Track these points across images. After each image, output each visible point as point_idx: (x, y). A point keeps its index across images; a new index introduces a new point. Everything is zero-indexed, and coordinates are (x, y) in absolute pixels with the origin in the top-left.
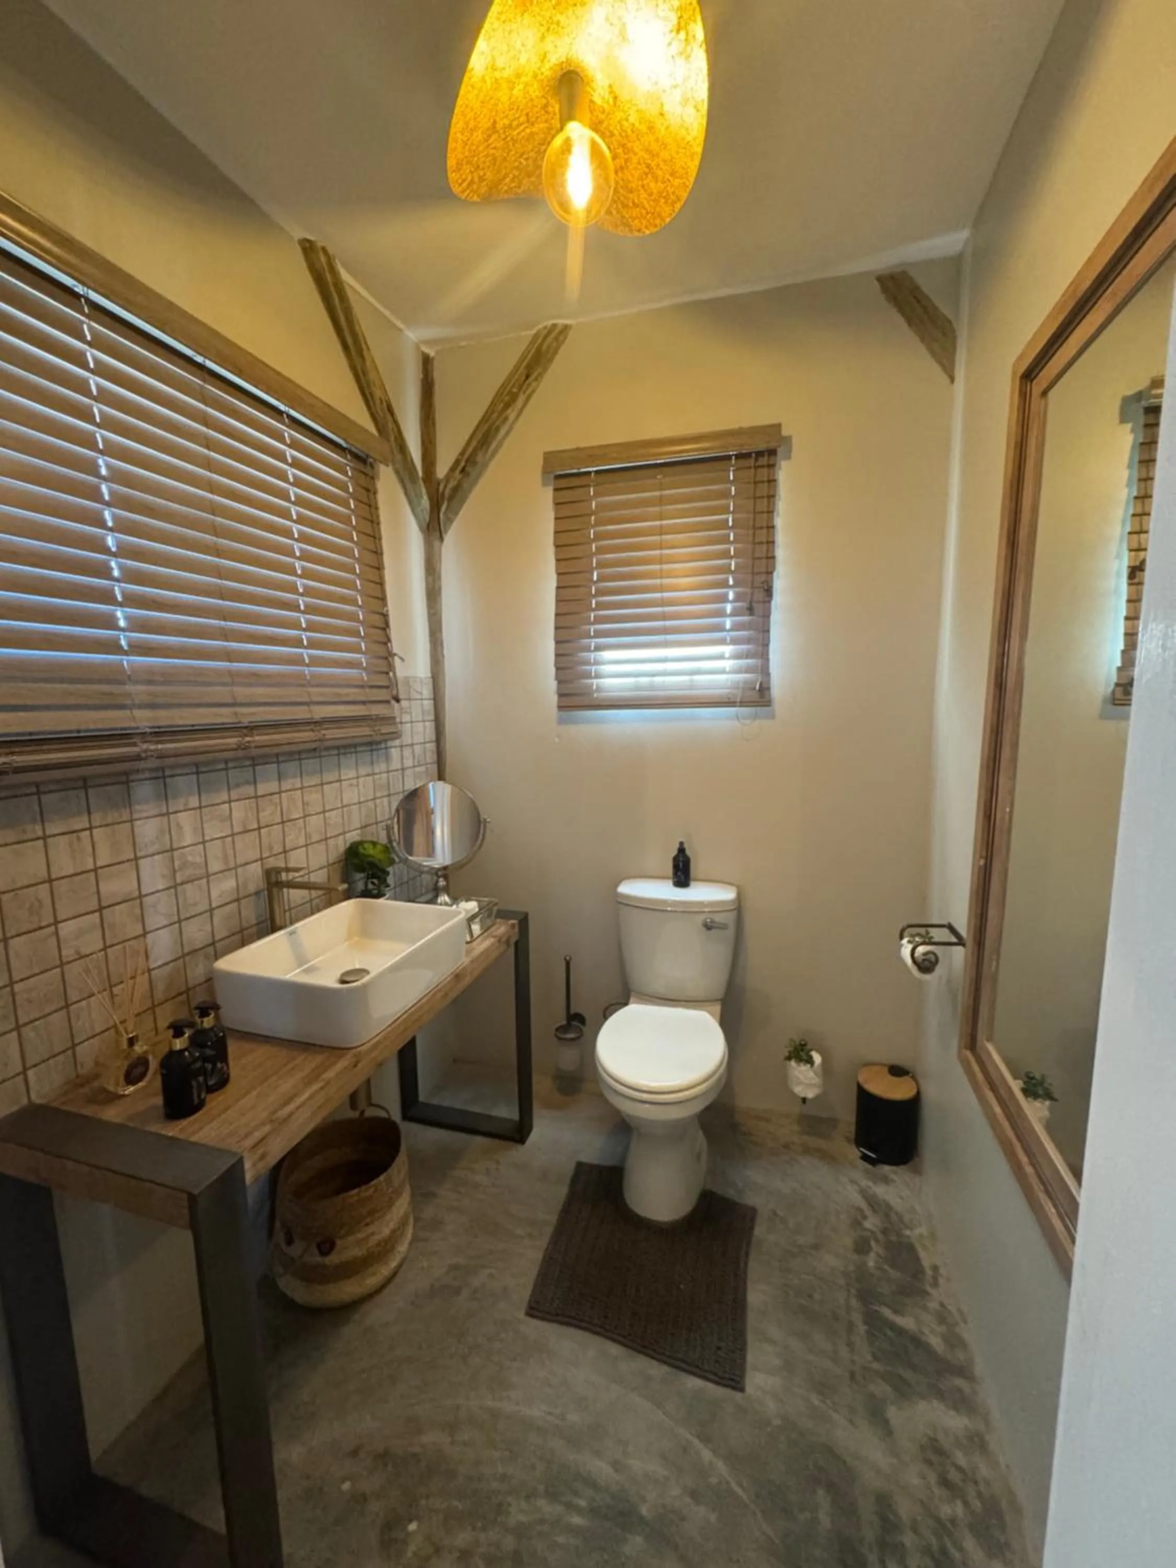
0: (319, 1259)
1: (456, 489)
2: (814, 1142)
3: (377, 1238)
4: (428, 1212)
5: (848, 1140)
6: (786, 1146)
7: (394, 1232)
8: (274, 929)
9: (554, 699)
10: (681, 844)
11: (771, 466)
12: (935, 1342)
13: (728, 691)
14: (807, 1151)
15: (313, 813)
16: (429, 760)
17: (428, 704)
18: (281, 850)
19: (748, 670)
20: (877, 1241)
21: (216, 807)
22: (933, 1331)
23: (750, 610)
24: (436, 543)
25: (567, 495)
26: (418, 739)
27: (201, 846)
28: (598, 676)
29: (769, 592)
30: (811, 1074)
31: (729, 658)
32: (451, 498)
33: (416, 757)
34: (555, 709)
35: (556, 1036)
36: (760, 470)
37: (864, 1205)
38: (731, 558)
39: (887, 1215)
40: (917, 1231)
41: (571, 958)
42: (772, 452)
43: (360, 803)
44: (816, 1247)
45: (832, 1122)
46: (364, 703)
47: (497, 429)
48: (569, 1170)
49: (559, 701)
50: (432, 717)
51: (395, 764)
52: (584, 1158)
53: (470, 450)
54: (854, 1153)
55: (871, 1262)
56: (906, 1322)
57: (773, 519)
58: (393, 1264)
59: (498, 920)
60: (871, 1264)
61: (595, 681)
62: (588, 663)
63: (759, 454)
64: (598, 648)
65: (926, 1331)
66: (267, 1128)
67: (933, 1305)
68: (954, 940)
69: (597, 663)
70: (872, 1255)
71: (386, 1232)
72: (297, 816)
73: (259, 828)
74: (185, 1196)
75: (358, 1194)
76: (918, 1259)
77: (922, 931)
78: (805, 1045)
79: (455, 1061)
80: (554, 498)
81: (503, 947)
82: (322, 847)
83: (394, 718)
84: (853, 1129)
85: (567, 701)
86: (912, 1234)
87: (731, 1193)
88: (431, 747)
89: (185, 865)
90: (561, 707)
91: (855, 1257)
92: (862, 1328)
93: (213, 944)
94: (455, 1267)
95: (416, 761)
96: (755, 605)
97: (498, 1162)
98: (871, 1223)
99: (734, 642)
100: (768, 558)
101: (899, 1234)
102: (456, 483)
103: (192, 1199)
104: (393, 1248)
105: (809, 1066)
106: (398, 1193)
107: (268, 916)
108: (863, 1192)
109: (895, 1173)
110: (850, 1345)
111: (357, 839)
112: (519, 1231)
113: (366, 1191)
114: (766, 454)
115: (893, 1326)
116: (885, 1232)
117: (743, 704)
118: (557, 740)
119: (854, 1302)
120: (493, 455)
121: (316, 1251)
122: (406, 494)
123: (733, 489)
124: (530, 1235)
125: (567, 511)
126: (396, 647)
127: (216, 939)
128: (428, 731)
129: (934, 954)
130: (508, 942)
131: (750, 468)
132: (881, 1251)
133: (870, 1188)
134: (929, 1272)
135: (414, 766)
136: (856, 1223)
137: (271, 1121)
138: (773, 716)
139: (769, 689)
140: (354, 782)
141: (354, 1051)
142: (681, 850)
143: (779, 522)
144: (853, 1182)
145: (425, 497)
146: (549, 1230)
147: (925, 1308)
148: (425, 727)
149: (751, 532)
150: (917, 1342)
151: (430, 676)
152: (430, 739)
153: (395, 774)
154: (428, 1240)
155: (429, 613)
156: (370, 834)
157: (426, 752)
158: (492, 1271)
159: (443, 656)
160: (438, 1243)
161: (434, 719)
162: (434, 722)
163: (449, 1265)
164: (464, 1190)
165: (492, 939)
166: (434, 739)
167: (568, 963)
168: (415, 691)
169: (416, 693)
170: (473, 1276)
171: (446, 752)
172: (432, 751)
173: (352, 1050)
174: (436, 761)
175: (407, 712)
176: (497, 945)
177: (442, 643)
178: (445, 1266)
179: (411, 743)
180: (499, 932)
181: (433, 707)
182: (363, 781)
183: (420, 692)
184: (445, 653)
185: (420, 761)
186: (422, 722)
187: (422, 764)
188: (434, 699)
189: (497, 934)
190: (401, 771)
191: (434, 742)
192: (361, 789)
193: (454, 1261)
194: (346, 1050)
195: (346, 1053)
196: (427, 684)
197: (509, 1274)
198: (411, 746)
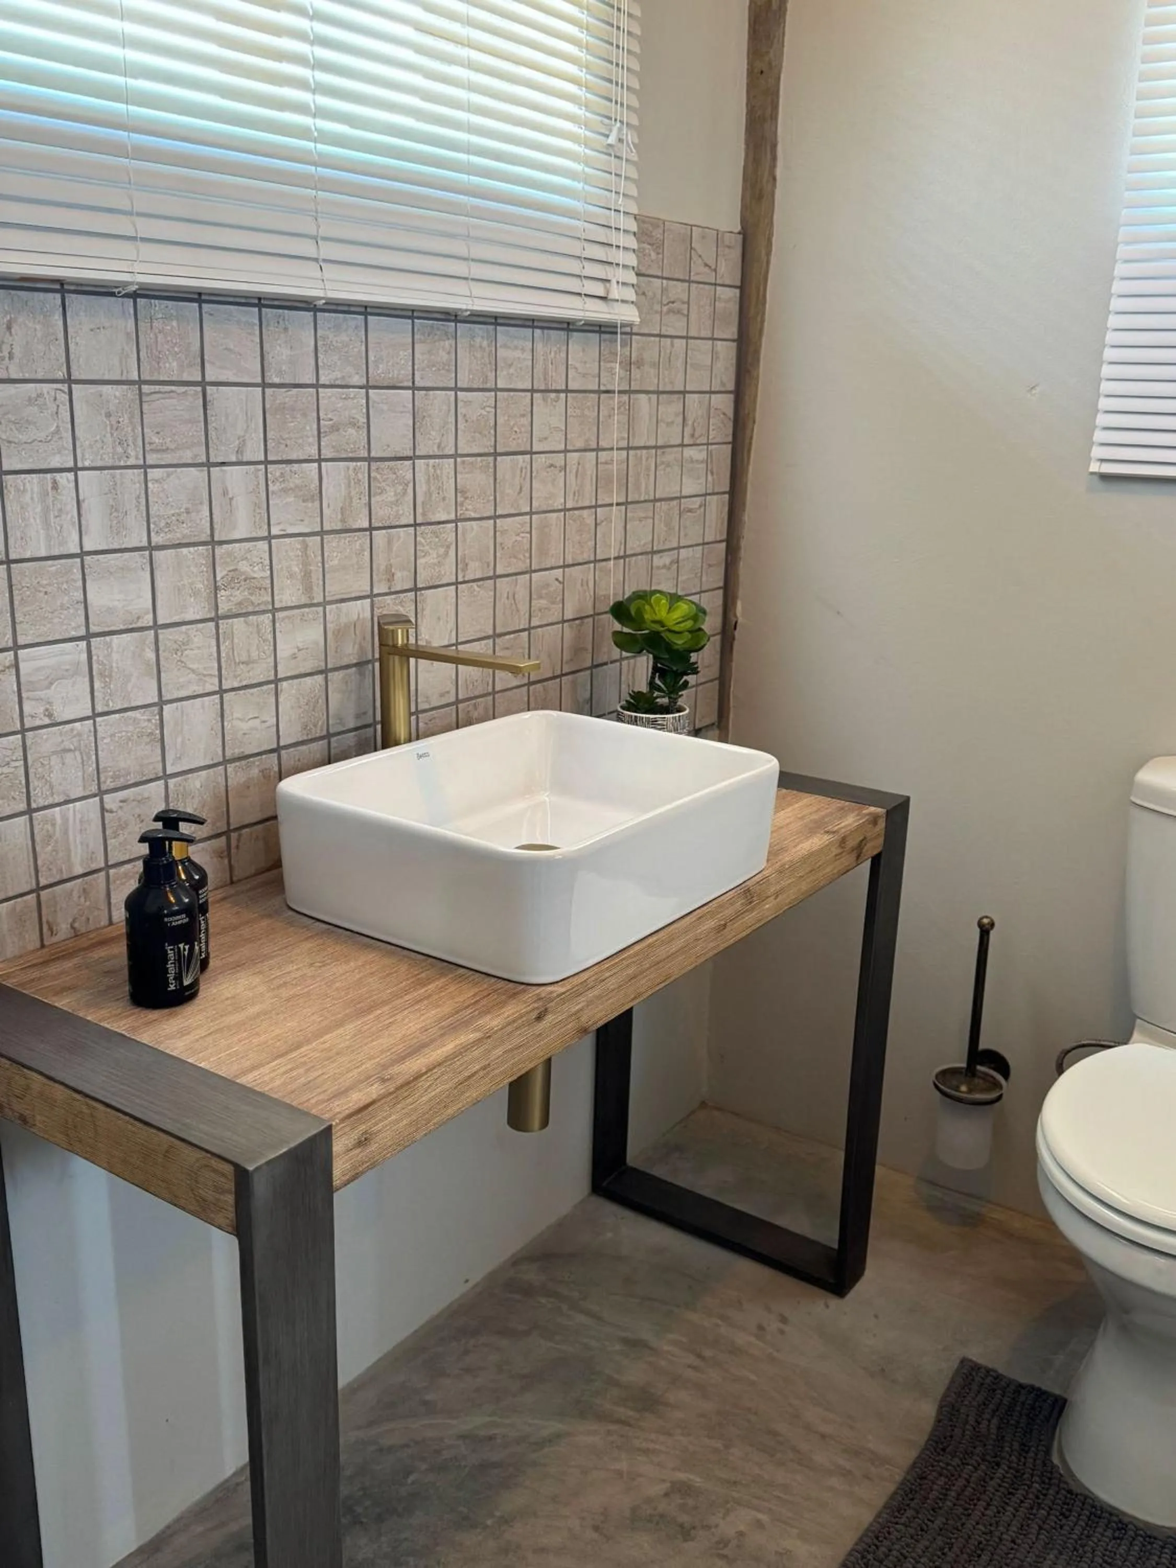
8: (388, 741)
15: (474, 515)
16: (714, 436)
17: (728, 298)
18: (409, 585)
21: (296, 466)
26: (697, 380)
27: (264, 545)
33: (689, 421)
35: (940, 1087)
41: (992, 925)
43: (565, 510)
50: (732, 331)
51: (646, 434)
59: (841, 804)
66: (375, 1091)
72: (444, 517)
73: (371, 528)
74: (228, 1169)
79: (704, 1103)
81: (847, 860)
82: (483, 593)
88: (724, 403)
89: (235, 578)
93: (277, 750)
94: (681, 1489)
95: (688, 430)
97: (783, 1319)
103: (242, 1177)
107: (378, 718)
112: (821, 1459)
124: (846, 1474)
127: (282, 744)
128: (720, 365)
130: (858, 851)
135: (682, 445)
137: (384, 1081)
140: (559, 459)
148: (714, 354)
151: (739, 228)
152: (723, 384)
153: (641, 456)
154: (630, 1425)
155: (750, 72)
156: (585, 584)
157: (712, 415)
158: (760, 1516)
159: (774, 179)
160: (653, 1436)
161: (736, 337)
162: (735, 344)
163: (673, 1483)
164: (708, 1353)
165: (826, 837)
166: (731, 386)
167: (985, 931)
168: (706, 265)
169: (706, 270)
170: (721, 1515)
171: (754, 422)
172: (724, 414)
173: (534, 988)
174: (730, 439)
175: (686, 312)
176: (835, 851)
177: (774, 146)
178: (664, 1481)
179: (682, 389)
180: (843, 825)
181: (737, 307)
182: (575, 462)
183: (713, 267)
184: (779, 172)
185: (697, 435)
186: (710, 342)
187: (698, 442)
188: (742, 288)
189: (836, 828)
190: (654, 451)
191: (730, 392)
192: (571, 478)
193: (682, 1476)
194: (523, 986)
195: (524, 991)
196: (729, 247)
197: (795, 1531)
198: (682, 396)
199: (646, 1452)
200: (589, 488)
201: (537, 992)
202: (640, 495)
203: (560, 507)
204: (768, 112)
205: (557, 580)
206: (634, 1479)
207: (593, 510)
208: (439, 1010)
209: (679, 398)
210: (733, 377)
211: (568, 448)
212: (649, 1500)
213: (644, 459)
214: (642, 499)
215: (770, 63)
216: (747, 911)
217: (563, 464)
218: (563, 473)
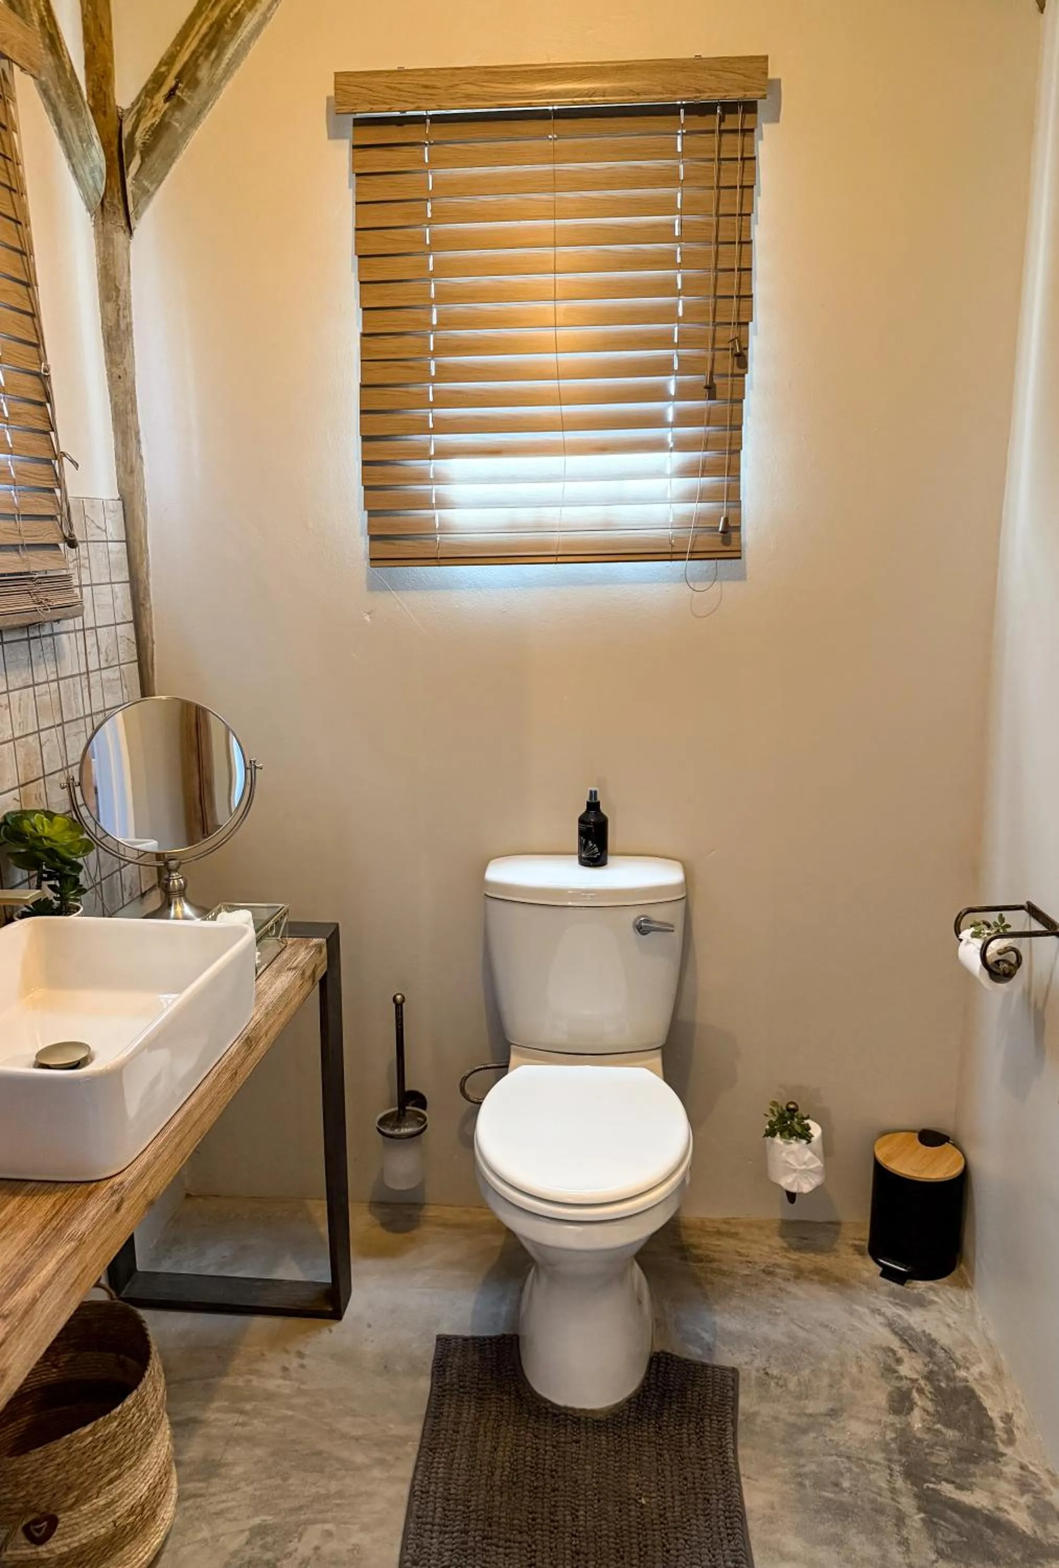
0: (27, 1551)
1: (158, 131)
2: (808, 1260)
3: (128, 1502)
4: (195, 1451)
5: (858, 1250)
6: (768, 1272)
7: (153, 1489)
9: (362, 544)
10: (593, 794)
11: (748, 132)
12: (1021, 1520)
13: (670, 532)
14: (799, 1274)
17: (118, 550)
19: (703, 496)
20: (921, 1391)
22: (1015, 1506)
23: (711, 391)
24: (120, 237)
25: (378, 160)
26: (104, 617)
28: (442, 504)
29: (741, 359)
30: (809, 1154)
31: (672, 476)
32: (147, 150)
33: (103, 650)
34: (366, 563)
36: (727, 138)
37: (895, 1343)
38: (678, 294)
39: (931, 1354)
40: (975, 1370)
41: (403, 1000)
42: (750, 107)
43: (14, 739)
44: (833, 1413)
45: (833, 1227)
46: (15, 548)
47: (239, 19)
48: (426, 1351)
49: (371, 550)
50: (125, 576)
51: (70, 665)
52: (447, 1329)
53: (184, 57)
54: (870, 1268)
55: (917, 1421)
56: (977, 1499)
57: (749, 229)
58: (156, 1542)
59: (290, 941)
60: (917, 1425)
61: (437, 513)
62: (422, 478)
63: (729, 107)
64: (444, 453)
65: (1004, 1504)
67: (1011, 1470)
68: (1037, 927)
69: (440, 479)
70: (917, 1413)
71: (143, 1489)
75: (93, 1433)
76: (981, 1409)
77: (993, 917)
78: (795, 1110)
79: (188, 1196)
80: (354, 165)
83: (68, 577)
84: (866, 1234)
85: (386, 549)
86: (969, 1375)
87: (694, 1352)
88: (127, 631)
90: (375, 560)
91: (890, 1418)
92: (916, 1519)
94: (261, 1531)
95: (103, 657)
96: (716, 381)
97: (300, 1355)
98: (912, 1366)
99: (682, 445)
100: (739, 297)
101: (950, 1378)
102: (157, 120)
104: (154, 1515)
105: (804, 1142)
106: (155, 1422)
108: (890, 1325)
109: (931, 1288)
110: (904, 1543)
111: (15, 807)
112: (360, 1458)
113: (107, 1426)
114: (740, 109)
115: (958, 1507)
116: (930, 1377)
117: (695, 555)
118: (367, 618)
119: (900, 1483)
120: (228, 71)
121: (21, 1539)
122: (61, 134)
123: (681, 167)
124: (381, 1462)
125: (380, 189)
126: (64, 440)
128: (119, 602)
129: (1014, 950)
130: (312, 978)
131: (713, 132)
132: (930, 1407)
133: (900, 1316)
134: (999, 1424)
135: (100, 669)
136: (889, 1371)
138: (742, 577)
139: (738, 529)
141: (111, 1182)
142: (593, 806)
143: (759, 234)
144: (876, 1311)
145: (97, 143)
146: (411, 1450)
147: (999, 1475)
148: (114, 594)
149: (713, 248)
150: (996, 1523)
151: (118, 496)
152: (124, 617)
153: (69, 684)
154: (201, 1496)
155: (110, 376)
156: (38, 796)
157: (119, 642)
158: (328, 1526)
159: (141, 458)
160: (224, 1497)
161: (128, 579)
162: (128, 585)
163: (251, 1529)
164: (248, 1407)
165: (291, 974)
166: (131, 618)
167: (399, 1006)
168: (98, 527)
169: (99, 531)
170: (296, 1540)
171: (153, 643)
172: (128, 639)
173: (105, 1182)
174: (136, 658)
175: (88, 565)
176: (299, 983)
177: (137, 433)
178: (242, 1531)
179: (93, 625)
180: (299, 959)
181: (125, 556)
182: (17, 699)
183: (104, 528)
184: (144, 452)
185: (110, 659)
186: (109, 586)
187: (112, 664)
188: (127, 541)
189: (295, 964)
190: (78, 678)
191: (130, 622)
192: (15, 712)
193: (257, 1521)
194: (94, 1184)
195: (96, 1188)
196: (113, 512)
197: (357, 1527)
198: (94, 631)
199: (219, 1514)
200: (32, 717)
201: (109, 1185)
202: (73, 716)
203: (10, 738)
204: (130, 406)
205: (15, 799)
206: (218, 1541)
207: (37, 735)
208: (26, 1230)
209: (92, 633)
210: (131, 610)
211: (10, 689)
212: (234, 1554)
213: (72, 686)
214: (75, 718)
215: (125, 369)
216: (250, 1054)
217: (7, 702)
218: (8, 710)
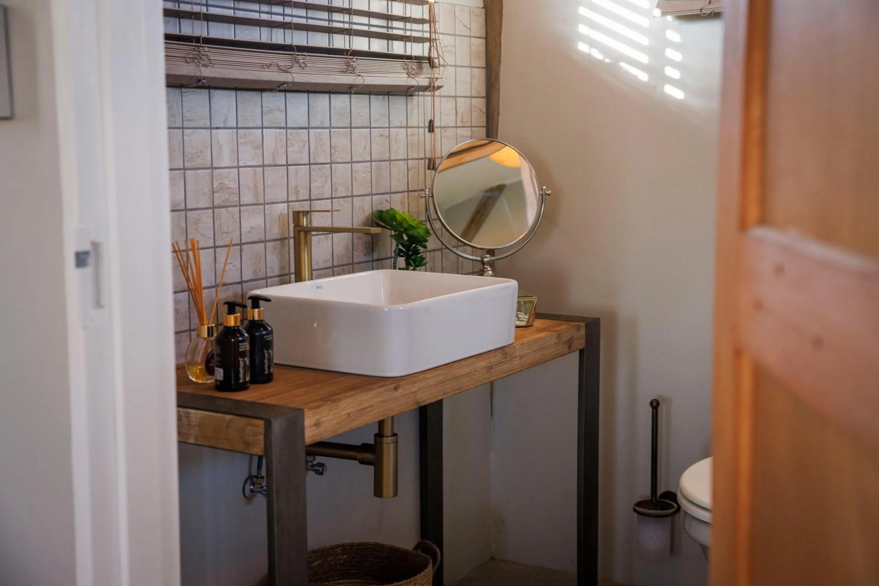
8: (299, 280)
15: (340, 161)
16: (475, 122)
17: (478, 45)
18: (307, 197)
21: (251, 131)
26: (463, 90)
27: (235, 171)
33: (460, 113)
35: (635, 510)
43: (390, 161)
50: (482, 63)
72: (324, 161)
73: (287, 165)
74: (261, 422)
81: (563, 348)
82: (346, 205)
88: (480, 103)
89: (222, 187)
93: (241, 283)
95: (459, 119)
103: (268, 424)
107: (293, 272)
127: (243, 280)
128: (475, 82)
130: (569, 344)
135: (456, 127)
140: (386, 132)
148: (472, 75)
151: (482, 5)
152: (478, 92)
157: (473, 110)
161: (484, 66)
162: (484, 70)
166: (483, 94)
167: (654, 409)
168: (464, 26)
169: (465, 28)
171: (499, 115)
172: (480, 110)
174: (485, 124)
175: (454, 52)
176: (554, 340)
179: (454, 95)
180: (559, 329)
181: (484, 49)
182: (395, 134)
183: (469, 27)
185: (464, 121)
186: (469, 69)
187: (466, 125)
188: (486, 38)
191: (483, 97)
192: (393, 143)
196: (477, 16)
198: (454, 99)
200: (403, 149)
203: (387, 159)
205: (387, 200)
207: (406, 162)
210: (484, 89)
211: (390, 126)
216: (504, 362)
217: (388, 135)
218: (388, 140)
